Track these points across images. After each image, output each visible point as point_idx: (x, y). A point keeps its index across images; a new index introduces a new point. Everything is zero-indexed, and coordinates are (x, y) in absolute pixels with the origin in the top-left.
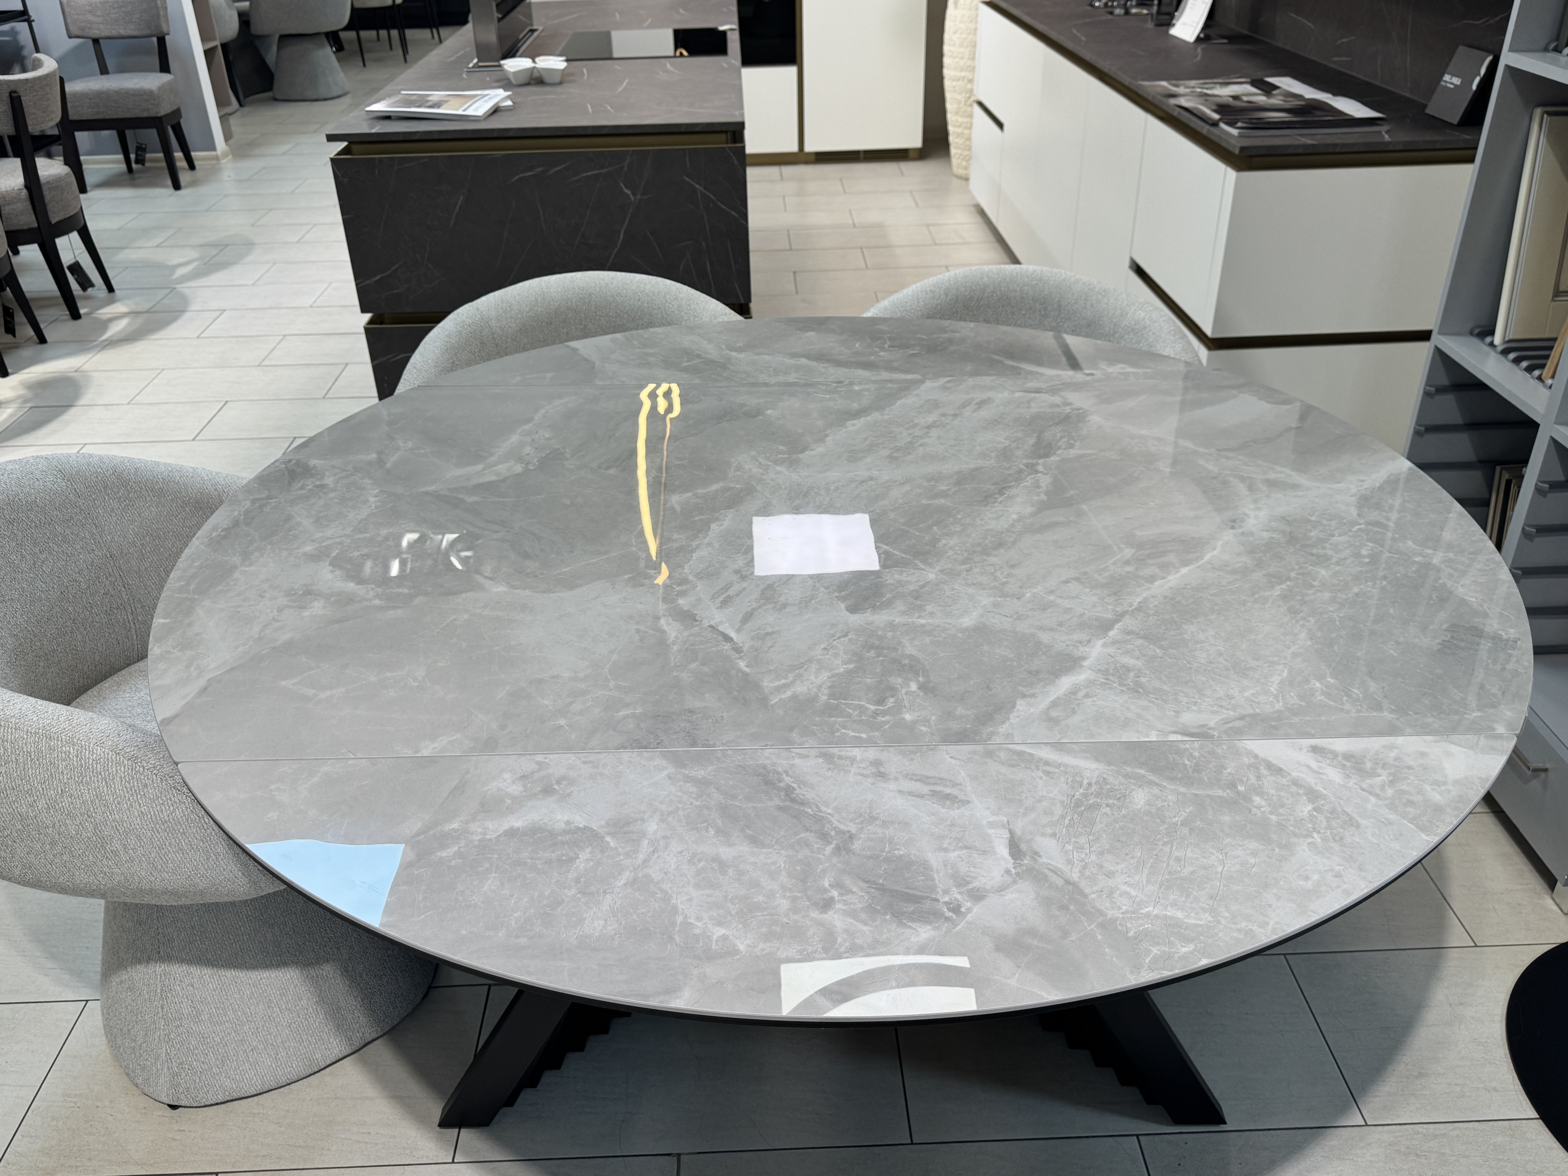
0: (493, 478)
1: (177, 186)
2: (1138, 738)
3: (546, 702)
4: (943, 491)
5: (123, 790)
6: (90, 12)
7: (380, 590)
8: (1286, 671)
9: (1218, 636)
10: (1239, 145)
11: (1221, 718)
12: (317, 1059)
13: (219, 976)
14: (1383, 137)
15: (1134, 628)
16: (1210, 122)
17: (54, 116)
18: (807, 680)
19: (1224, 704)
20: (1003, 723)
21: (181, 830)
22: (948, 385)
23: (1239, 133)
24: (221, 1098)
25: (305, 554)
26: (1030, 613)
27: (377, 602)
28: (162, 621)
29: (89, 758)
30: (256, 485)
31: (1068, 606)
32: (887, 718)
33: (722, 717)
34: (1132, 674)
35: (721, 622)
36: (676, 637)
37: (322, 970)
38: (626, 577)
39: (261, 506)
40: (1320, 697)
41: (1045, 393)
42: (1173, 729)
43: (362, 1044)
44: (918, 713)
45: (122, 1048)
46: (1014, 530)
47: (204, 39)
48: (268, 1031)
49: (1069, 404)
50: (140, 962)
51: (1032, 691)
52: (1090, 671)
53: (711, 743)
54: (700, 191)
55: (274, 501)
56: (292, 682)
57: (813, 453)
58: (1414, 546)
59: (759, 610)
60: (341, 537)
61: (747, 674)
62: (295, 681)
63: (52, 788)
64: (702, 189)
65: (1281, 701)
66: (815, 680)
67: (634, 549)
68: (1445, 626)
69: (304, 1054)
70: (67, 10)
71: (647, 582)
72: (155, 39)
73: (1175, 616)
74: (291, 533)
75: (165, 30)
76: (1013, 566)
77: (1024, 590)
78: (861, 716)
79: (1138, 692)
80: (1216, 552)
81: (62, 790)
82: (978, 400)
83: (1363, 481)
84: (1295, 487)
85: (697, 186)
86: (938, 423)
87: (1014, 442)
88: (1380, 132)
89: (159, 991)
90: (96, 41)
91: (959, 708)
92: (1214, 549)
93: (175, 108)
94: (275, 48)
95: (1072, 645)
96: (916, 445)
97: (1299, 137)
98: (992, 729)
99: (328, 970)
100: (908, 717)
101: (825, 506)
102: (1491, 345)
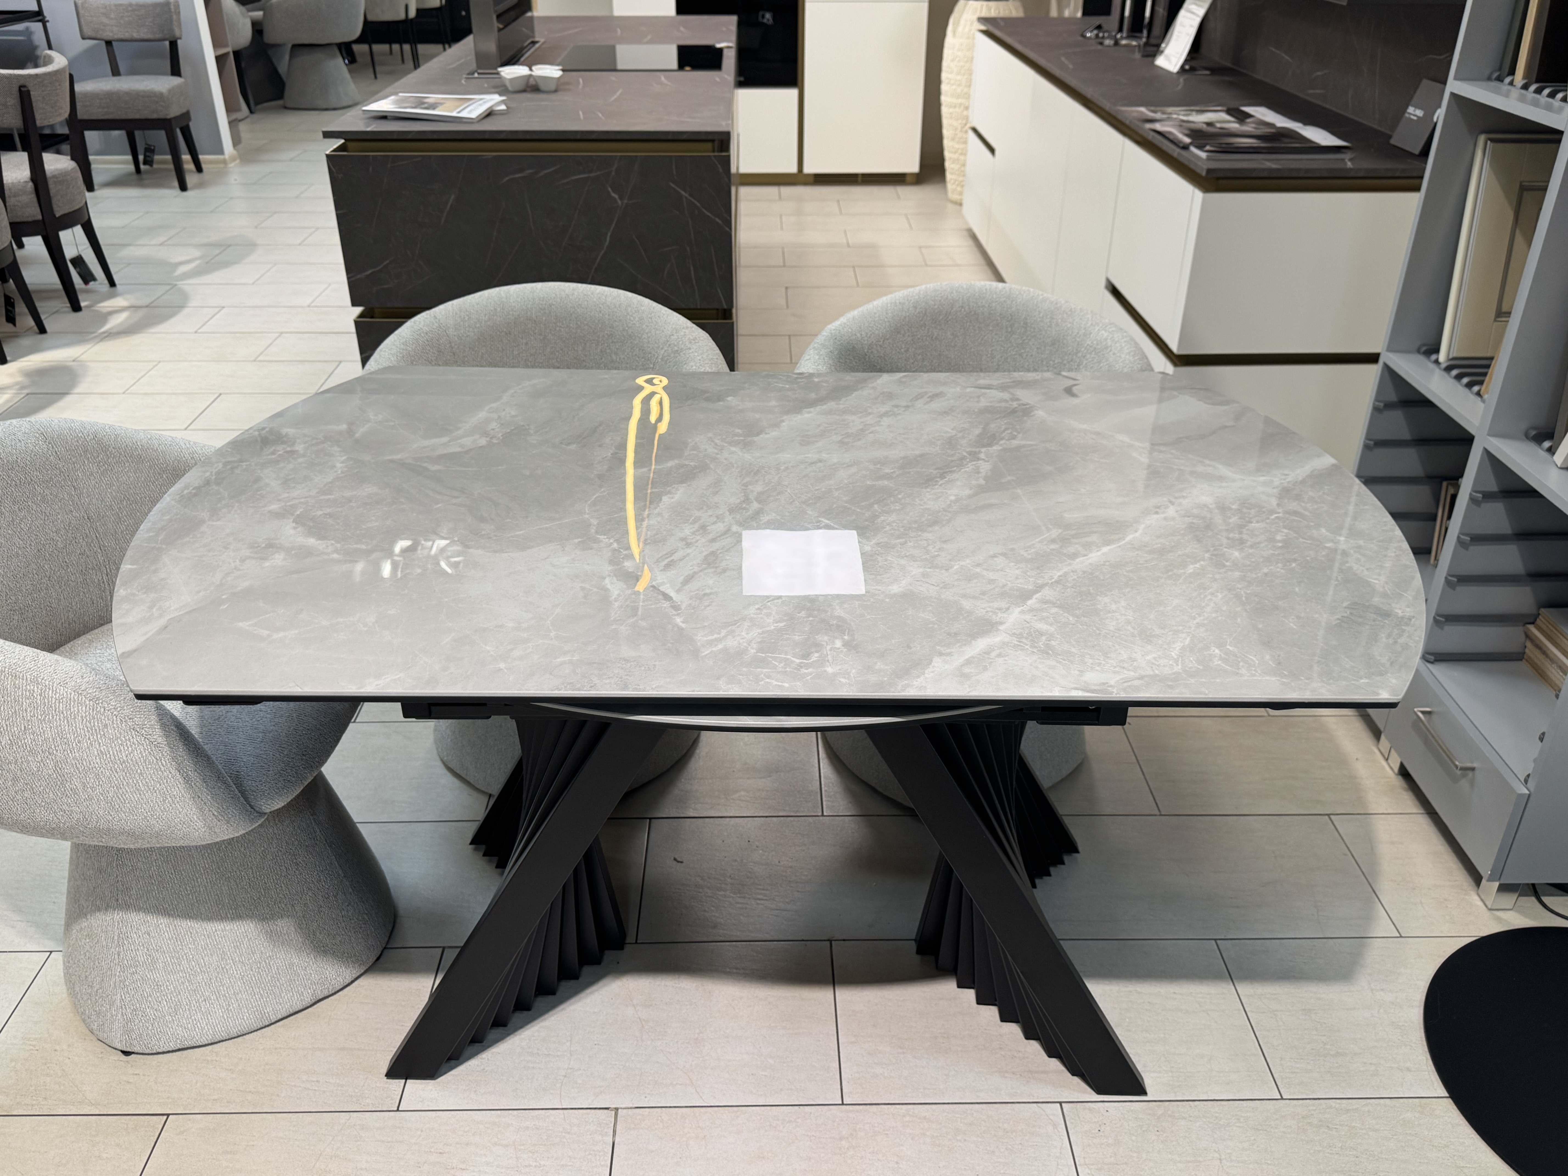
0: (458, 449)
1: (183, 187)
2: (1042, 693)
3: (488, 648)
4: (888, 474)
5: (83, 729)
6: (104, 14)
7: (339, 545)
8: (1189, 639)
9: (1129, 607)
10: (1205, 167)
11: (1121, 677)
12: (268, 1013)
13: (175, 926)
14: (1346, 164)
15: (1051, 599)
16: (1181, 145)
17: (62, 112)
18: (739, 635)
19: (1126, 665)
20: (918, 677)
21: (139, 771)
22: (904, 380)
23: (1208, 156)
24: (172, 1046)
25: (269, 512)
26: (956, 583)
27: (335, 556)
28: (130, 566)
29: (53, 697)
30: (229, 450)
31: (992, 578)
32: (810, 670)
33: (654, 665)
34: (1044, 638)
35: (663, 583)
36: (619, 595)
37: (277, 925)
38: (576, 541)
39: (232, 469)
40: (1217, 662)
41: (996, 389)
42: (1076, 686)
43: (313, 1001)
44: (840, 667)
45: (79, 995)
46: (950, 510)
47: (216, 44)
48: (221, 983)
49: (1018, 400)
50: (99, 910)
51: (948, 651)
52: (1005, 635)
53: (641, 687)
54: (686, 198)
55: (244, 464)
56: (248, 624)
57: (768, 436)
58: (1327, 533)
59: (701, 574)
60: (306, 497)
61: (682, 629)
62: (250, 623)
63: (15, 725)
64: (687, 195)
65: (1180, 664)
66: (746, 636)
67: (587, 516)
68: (1344, 604)
69: (256, 1007)
70: (81, 12)
71: (595, 545)
72: (167, 43)
73: (1091, 588)
74: (259, 493)
75: (177, 34)
76: (945, 542)
77: (953, 563)
78: (786, 668)
79: (1048, 654)
80: (1137, 534)
81: (25, 727)
82: (930, 394)
83: (1287, 475)
84: (1221, 478)
85: (683, 193)
86: (890, 413)
87: (960, 432)
88: (1343, 160)
89: (116, 938)
90: (109, 43)
91: (879, 664)
92: (1136, 531)
93: (184, 110)
94: (287, 57)
95: (992, 611)
96: (867, 432)
97: (1263, 162)
98: (906, 682)
99: (283, 926)
100: (830, 670)
101: (773, 484)
102: (1437, 362)
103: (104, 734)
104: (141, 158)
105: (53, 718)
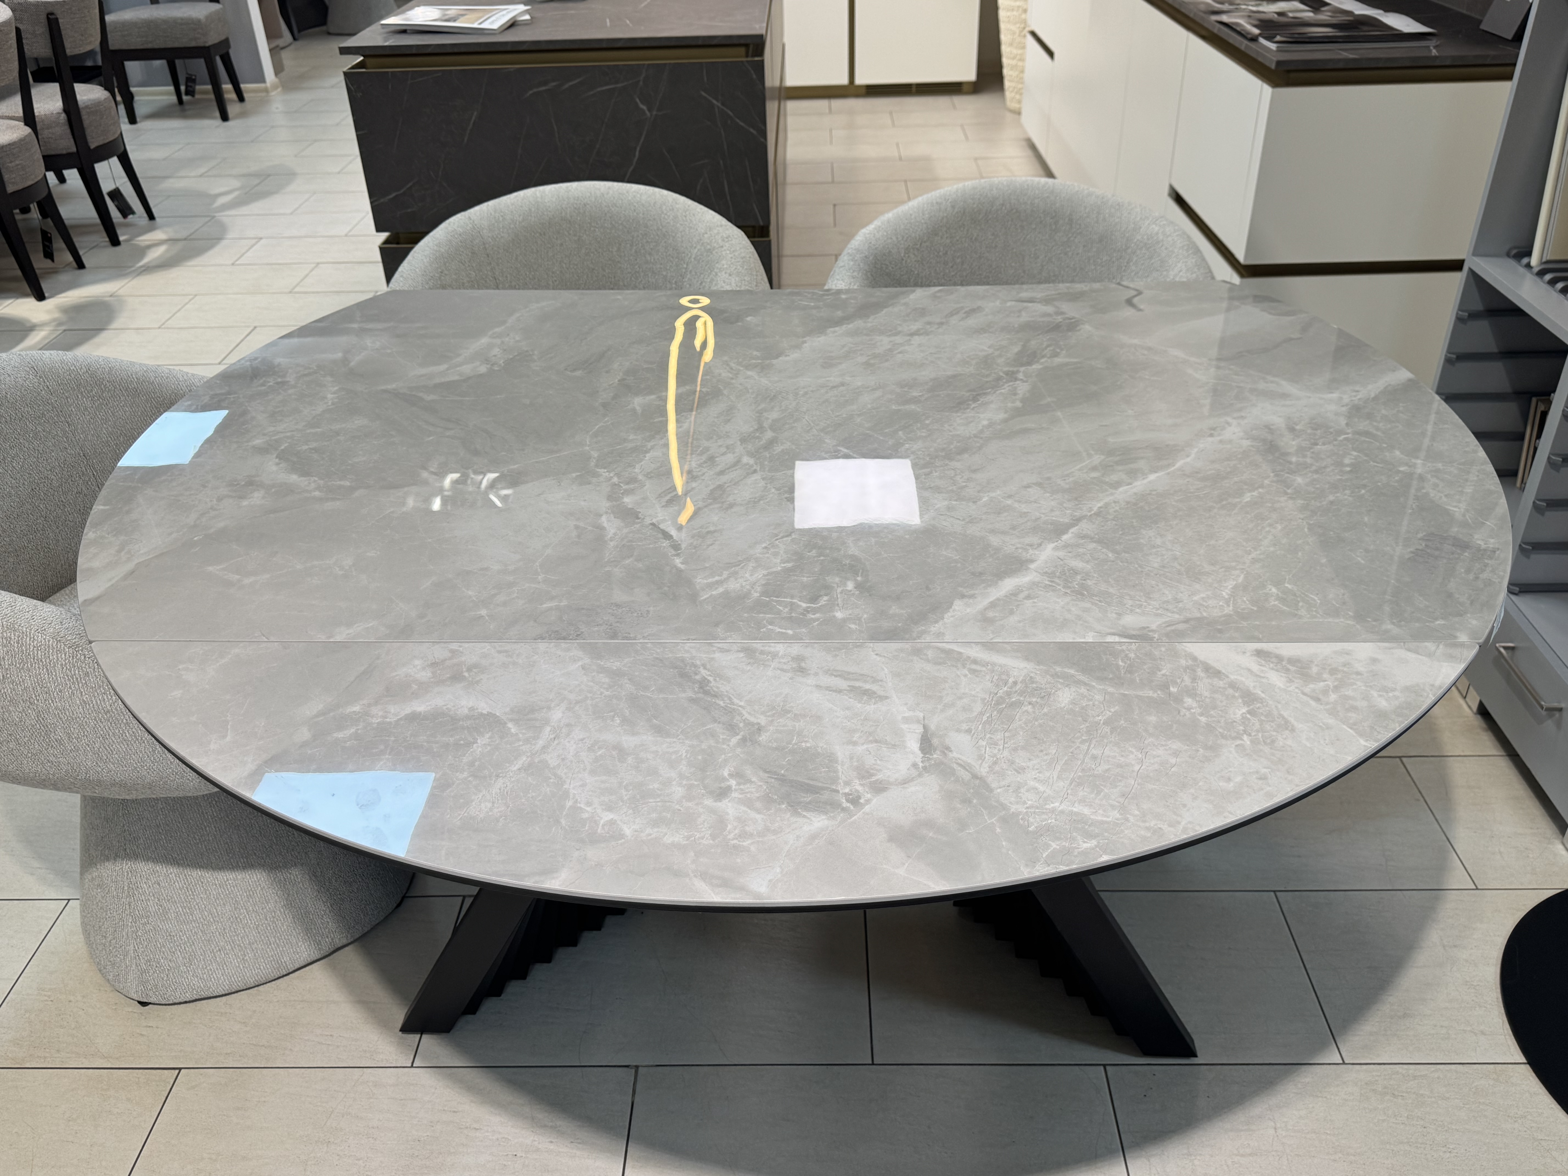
0: (456, 378)
1: (225, 117)
2: (1074, 639)
3: (470, 593)
4: (916, 397)
5: (63, 677)
7: (321, 482)
8: (1242, 576)
9: (1176, 541)
10: (1275, 59)
11: (1164, 620)
12: (285, 962)
13: (185, 876)
14: (1430, 51)
15: (1089, 533)
16: (1249, 36)
17: (93, 39)
18: (742, 577)
19: (1170, 607)
20: (936, 622)
21: (125, 721)
22: (939, 294)
23: (1278, 47)
24: (188, 997)
25: (253, 447)
26: (984, 517)
27: (317, 493)
28: (102, 507)
29: (30, 644)
30: (218, 382)
31: (1025, 510)
32: (818, 615)
33: (648, 611)
34: (1079, 577)
35: (664, 521)
36: (615, 534)
37: (290, 874)
38: (574, 475)
40: (1273, 602)
41: (1039, 302)
42: (1113, 631)
43: (332, 950)
44: (850, 612)
45: (95, 945)
46: (982, 436)
49: (1062, 313)
50: (108, 860)
51: (972, 592)
52: (1035, 574)
53: (631, 636)
54: (718, 107)
55: (232, 396)
56: (218, 568)
57: (788, 358)
58: (1402, 456)
59: (706, 509)
60: (292, 431)
61: (681, 571)
62: (221, 567)
64: (719, 105)
65: (1231, 605)
66: (749, 578)
67: (587, 448)
68: (1420, 535)
69: (272, 956)
71: (594, 480)
73: (1134, 521)
74: (244, 427)
76: (974, 471)
77: (981, 494)
78: (791, 613)
79: (1083, 595)
80: (1188, 460)
82: (967, 309)
83: (1358, 391)
84: (1285, 396)
85: (715, 102)
86: (922, 332)
87: (998, 350)
88: (1429, 47)
89: (126, 888)
91: (894, 607)
92: (1188, 456)
93: (223, 38)
95: (1022, 548)
96: (896, 352)
97: (1340, 52)
98: (923, 628)
99: (296, 874)
100: (839, 615)
101: (790, 411)
102: (1528, 266)
104: (183, 88)
105: (32, 666)
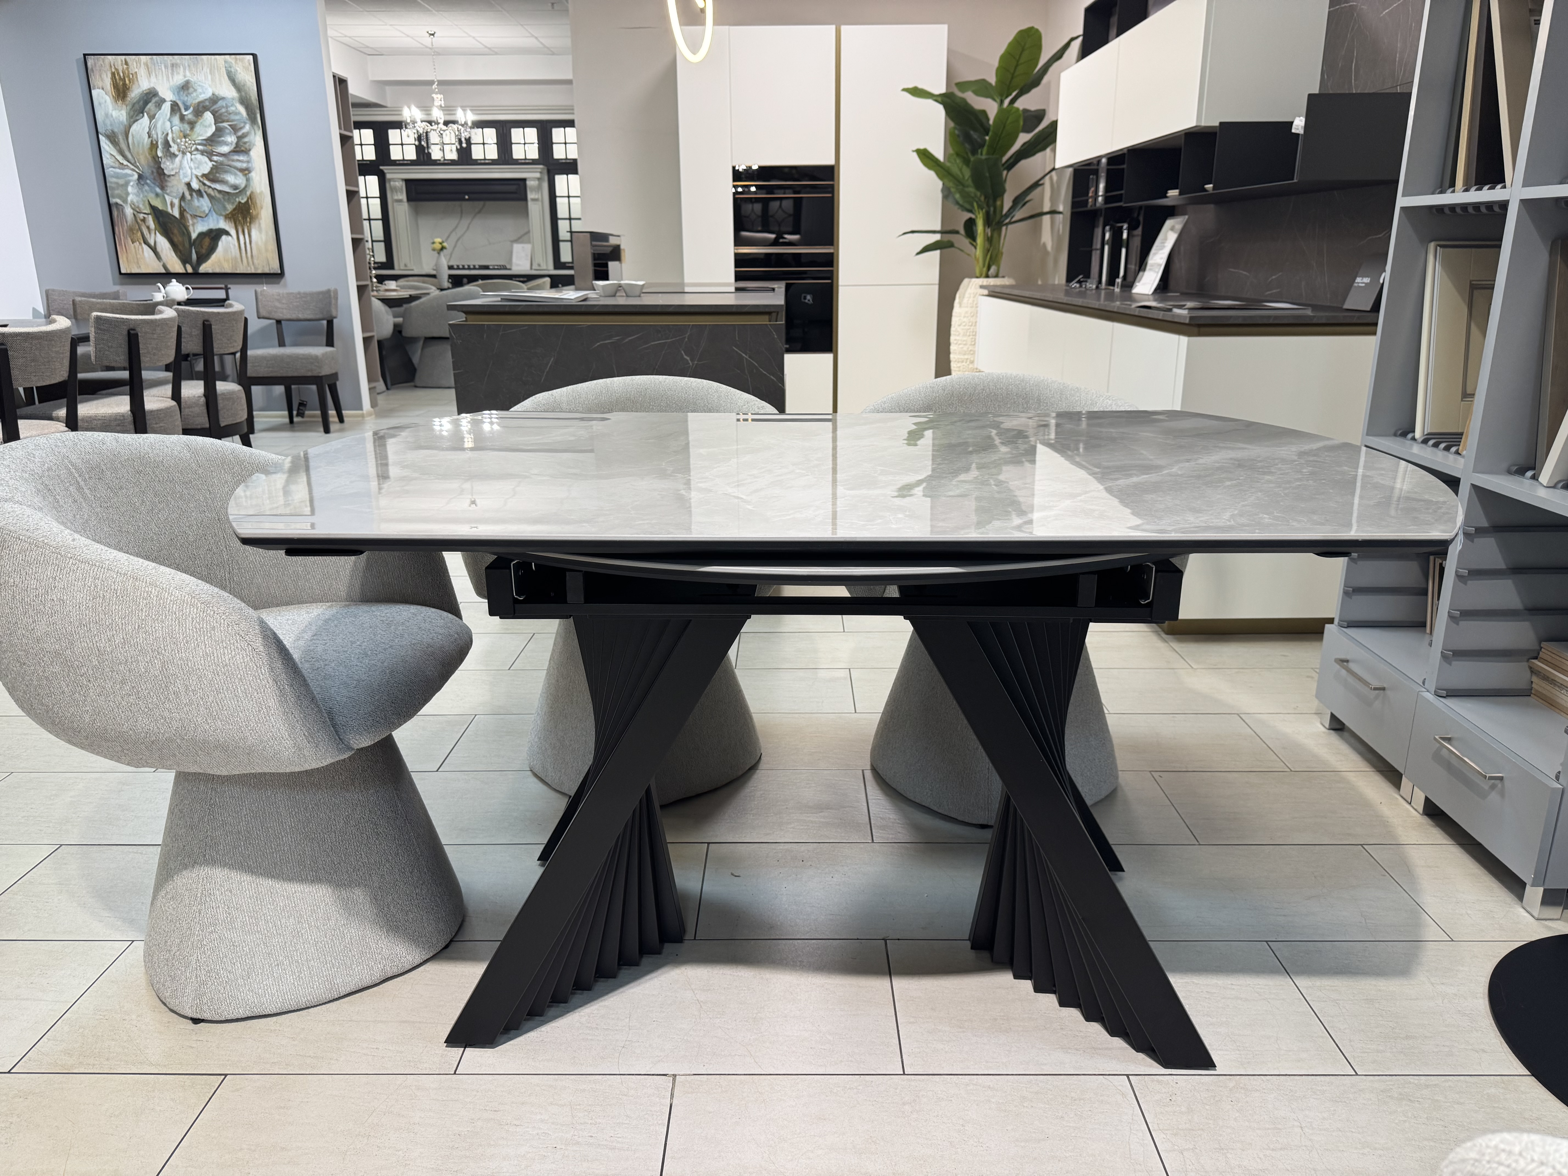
1: (327, 430)
5: (192, 630)
6: (278, 300)
9: (1175, 499)
10: (1187, 321)
13: (257, 884)
14: (1309, 314)
16: (1160, 310)
17: (236, 344)
18: (806, 513)
21: (239, 676)
24: (241, 1013)
29: (167, 599)
31: (1041, 488)
35: (734, 492)
37: (353, 893)
44: (903, 525)
45: (156, 963)
47: (364, 330)
48: (295, 947)
50: (186, 868)
52: (1059, 511)
54: (746, 359)
63: (130, 624)
64: (747, 357)
70: (260, 297)
72: (325, 322)
73: (1136, 492)
75: (334, 314)
81: (139, 626)
84: (1243, 449)
85: (744, 355)
88: (1306, 312)
89: (199, 895)
90: (279, 322)
91: (940, 523)
92: (1172, 469)
93: (334, 372)
94: (419, 351)
95: (1044, 502)
99: (359, 895)
100: (894, 526)
102: (1414, 439)
103: (211, 637)
104: (295, 413)
105: (166, 618)
